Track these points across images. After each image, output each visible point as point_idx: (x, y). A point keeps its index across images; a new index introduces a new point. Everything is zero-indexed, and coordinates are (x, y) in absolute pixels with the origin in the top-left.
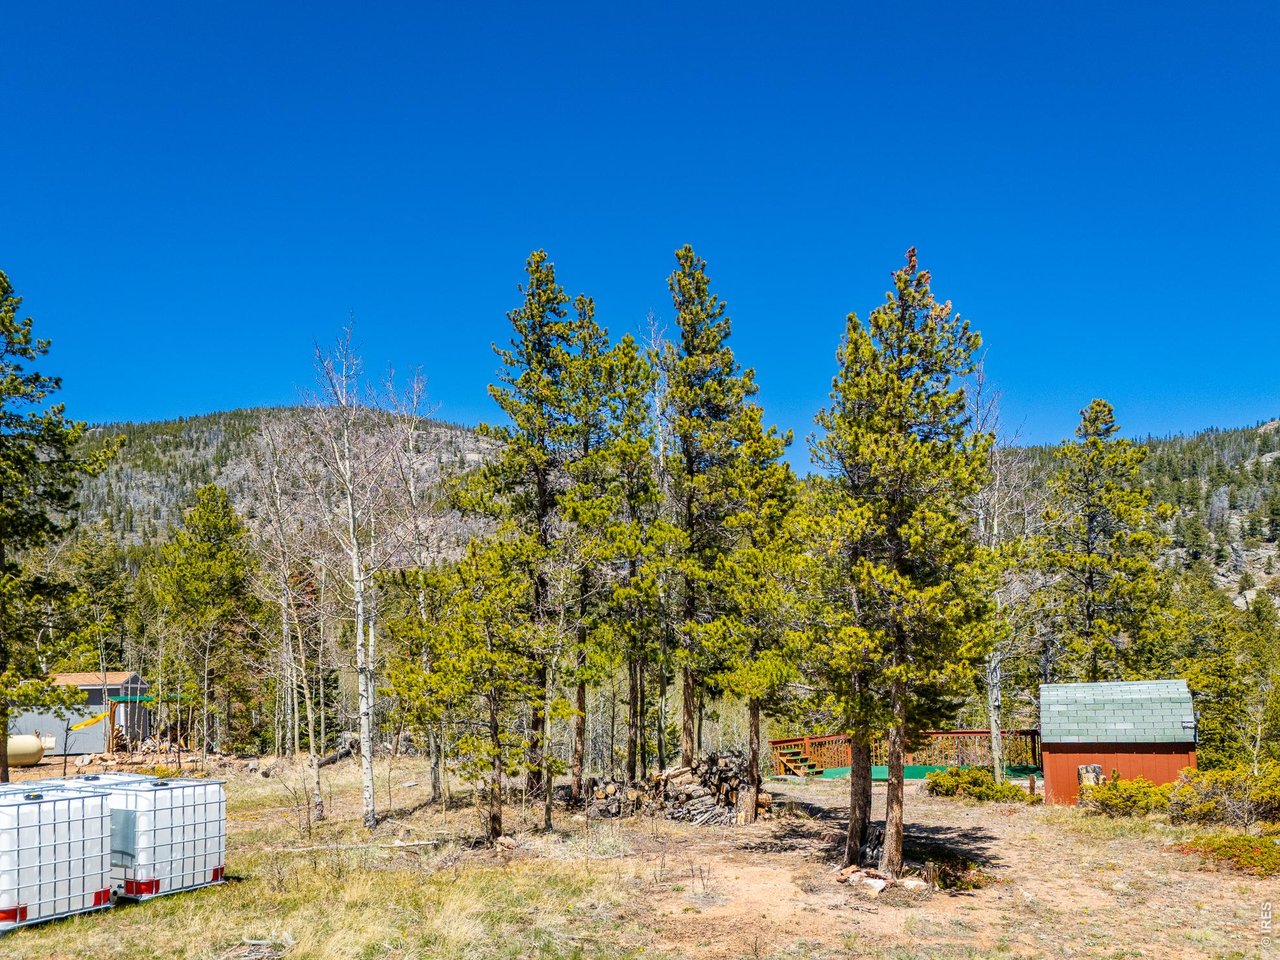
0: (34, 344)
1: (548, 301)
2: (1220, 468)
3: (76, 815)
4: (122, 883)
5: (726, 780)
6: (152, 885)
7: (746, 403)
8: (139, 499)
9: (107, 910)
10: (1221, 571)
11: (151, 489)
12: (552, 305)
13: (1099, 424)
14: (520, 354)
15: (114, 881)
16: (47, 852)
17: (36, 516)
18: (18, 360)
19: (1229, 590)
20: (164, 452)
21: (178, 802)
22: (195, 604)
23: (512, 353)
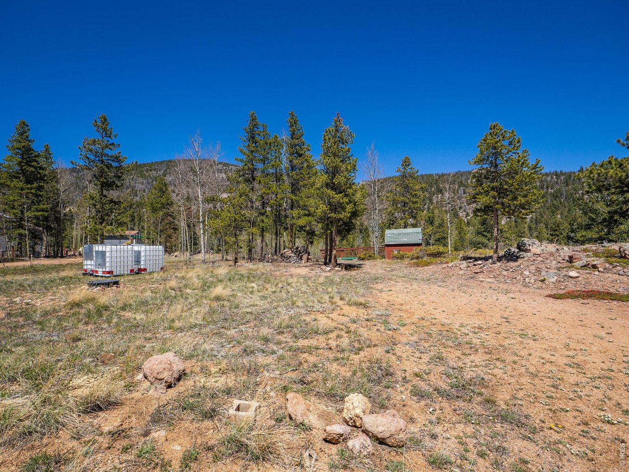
0: (112, 134)
1: (255, 125)
2: (461, 182)
3: (126, 249)
4: (137, 269)
5: (300, 253)
6: (145, 270)
7: (307, 153)
8: (139, 187)
9: (133, 274)
10: (461, 211)
11: (142, 183)
12: (255, 126)
13: (406, 163)
14: (247, 139)
15: (136, 268)
16: (118, 258)
17: (112, 182)
18: (108, 139)
19: (463, 217)
20: (147, 172)
21: (152, 249)
22: (156, 210)
23: (245, 139)
